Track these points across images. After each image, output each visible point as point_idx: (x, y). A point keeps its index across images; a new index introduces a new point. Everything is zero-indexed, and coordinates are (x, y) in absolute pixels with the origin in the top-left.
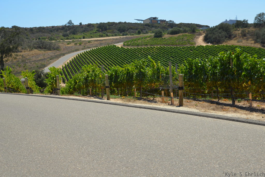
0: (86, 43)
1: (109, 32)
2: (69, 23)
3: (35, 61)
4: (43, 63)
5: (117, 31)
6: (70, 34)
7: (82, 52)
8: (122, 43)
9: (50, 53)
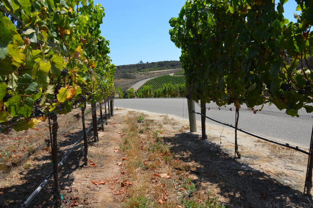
0: (151, 74)
1: (165, 67)
2: (140, 62)
3: (122, 86)
4: (127, 87)
5: (170, 66)
6: (141, 68)
7: (149, 79)
8: (173, 74)
9: (130, 81)
